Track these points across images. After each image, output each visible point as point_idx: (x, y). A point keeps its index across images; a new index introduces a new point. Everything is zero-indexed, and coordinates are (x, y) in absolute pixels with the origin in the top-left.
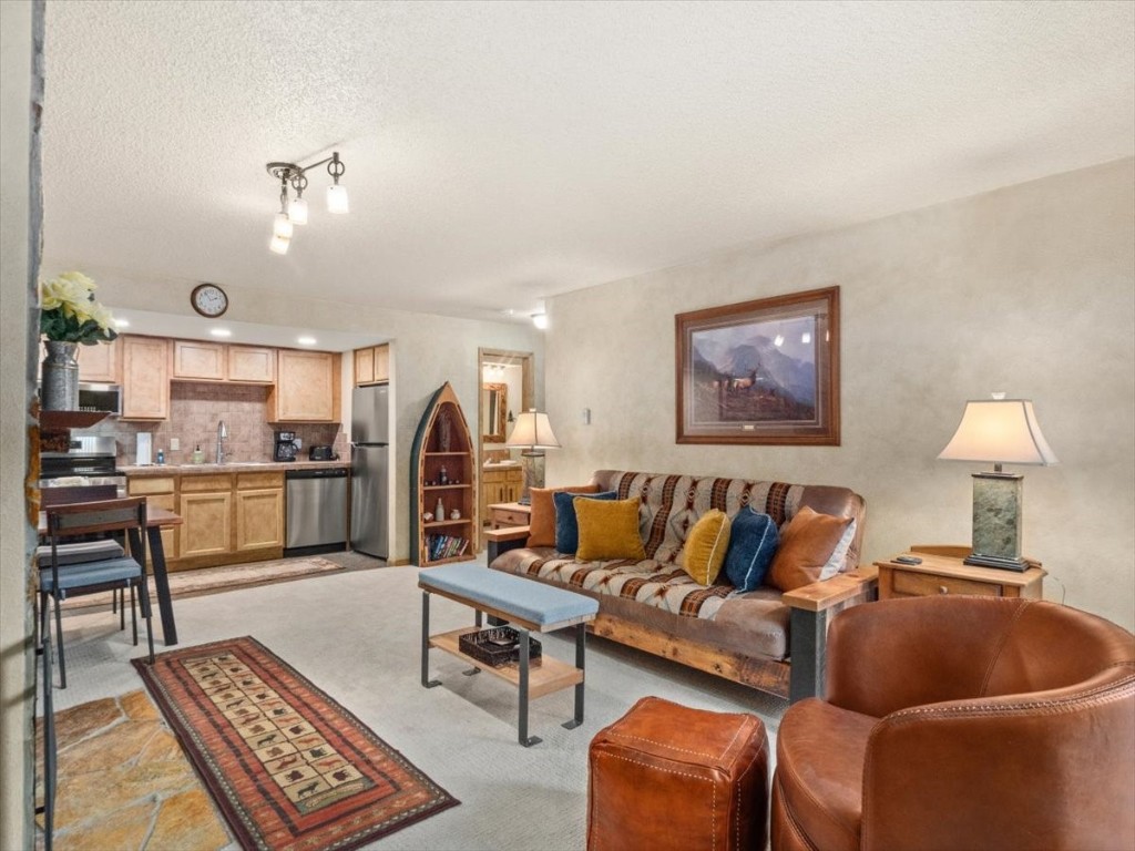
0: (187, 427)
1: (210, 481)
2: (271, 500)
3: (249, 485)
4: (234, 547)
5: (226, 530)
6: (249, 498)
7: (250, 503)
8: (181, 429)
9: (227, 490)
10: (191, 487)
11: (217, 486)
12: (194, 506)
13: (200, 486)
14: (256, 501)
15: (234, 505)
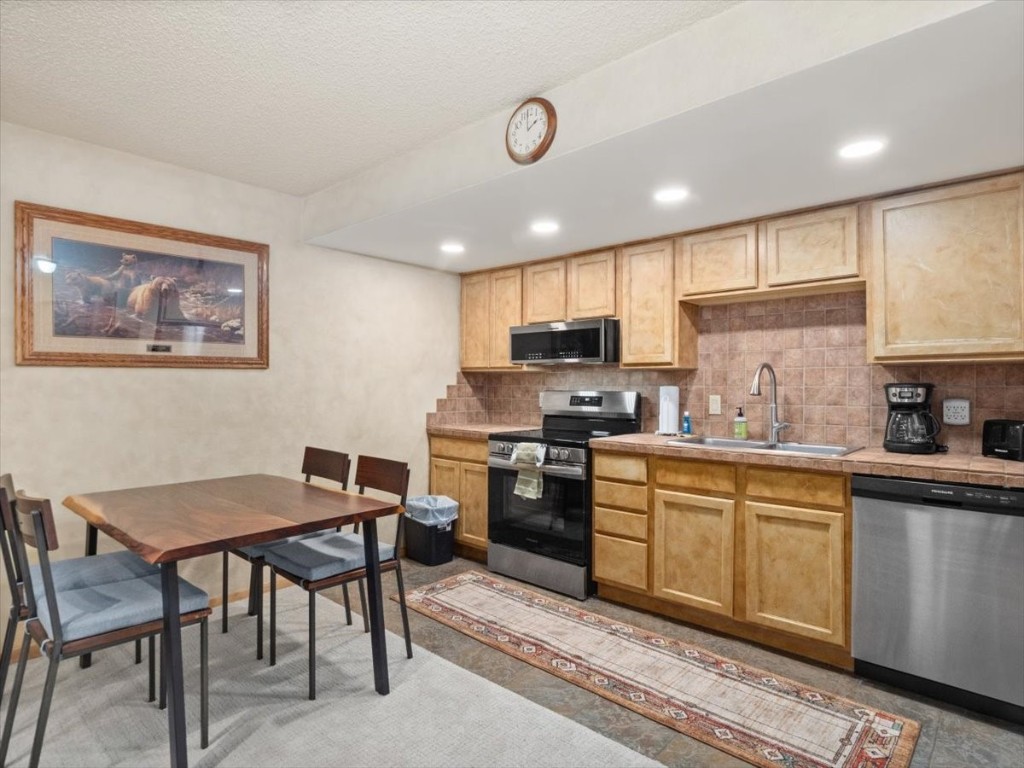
0: (734, 376)
1: (699, 473)
2: (818, 535)
3: (767, 493)
4: (738, 606)
5: (726, 571)
6: (769, 519)
7: (770, 531)
8: (725, 380)
9: (727, 495)
10: (671, 479)
11: (709, 485)
12: (675, 514)
13: (683, 480)
14: (783, 528)
15: (739, 528)
